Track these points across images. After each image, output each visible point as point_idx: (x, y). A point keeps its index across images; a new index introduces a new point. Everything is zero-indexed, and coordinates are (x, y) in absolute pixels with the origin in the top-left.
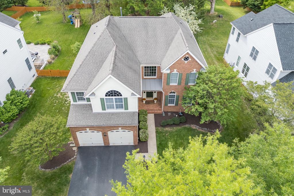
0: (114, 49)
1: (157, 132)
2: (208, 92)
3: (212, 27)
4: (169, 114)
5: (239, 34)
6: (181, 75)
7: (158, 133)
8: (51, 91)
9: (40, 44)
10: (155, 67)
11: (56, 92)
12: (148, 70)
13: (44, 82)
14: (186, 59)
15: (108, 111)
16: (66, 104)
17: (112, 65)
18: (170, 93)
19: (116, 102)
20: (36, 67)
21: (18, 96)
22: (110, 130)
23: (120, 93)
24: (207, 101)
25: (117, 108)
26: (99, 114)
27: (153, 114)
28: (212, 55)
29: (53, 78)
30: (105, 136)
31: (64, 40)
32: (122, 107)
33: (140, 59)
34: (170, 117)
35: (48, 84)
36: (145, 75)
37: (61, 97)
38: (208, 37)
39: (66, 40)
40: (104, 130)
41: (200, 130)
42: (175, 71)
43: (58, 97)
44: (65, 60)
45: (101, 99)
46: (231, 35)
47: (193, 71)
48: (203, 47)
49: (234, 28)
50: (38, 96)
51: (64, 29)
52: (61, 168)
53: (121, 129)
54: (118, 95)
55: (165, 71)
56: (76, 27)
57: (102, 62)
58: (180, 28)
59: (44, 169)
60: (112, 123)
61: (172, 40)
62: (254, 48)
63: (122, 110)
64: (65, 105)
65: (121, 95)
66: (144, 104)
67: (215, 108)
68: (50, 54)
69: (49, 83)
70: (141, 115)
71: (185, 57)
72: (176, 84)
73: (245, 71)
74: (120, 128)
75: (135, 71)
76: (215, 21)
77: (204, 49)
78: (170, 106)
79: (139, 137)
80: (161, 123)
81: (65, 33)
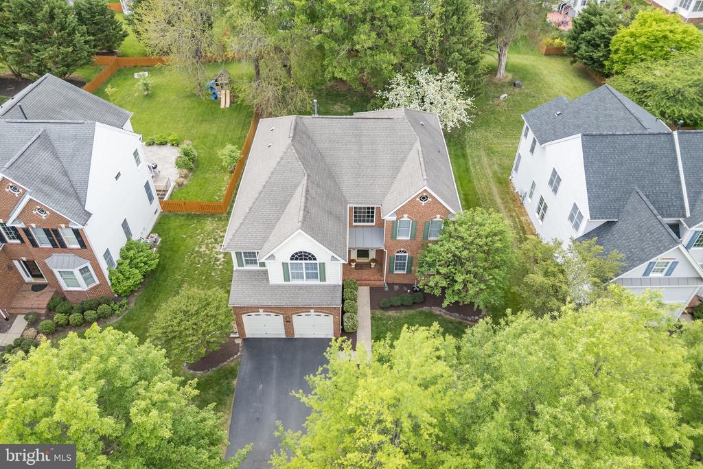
0: (304, 181)
1: (373, 318)
2: (454, 256)
3: (498, 108)
4: (396, 288)
5: (534, 142)
6: (415, 224)
7: (375, 320)
8: (190, 242)
9: (157, 144)
10: (373, 208)
11: (198, 243)
12: (360, 212)
13: (175, 223)
14: (424, 198)
15: (294, 282)
16: (217, 265)
17: (302, 212)
18: (398, 252)
19: (307, 269)
20: (160, 193)
21: (138, 252)
22: (296, 313)
23: (313, 256)
24: (453, 270)
25: (308, 278)
26: (279, 286)
27: (369, 287)
28: (489, 171)
29: (190, 216)
30: (288, 322)
31: (202, 136)
32: (316, 277)
33: (347, 195)
34: (398, 293)
35: (181, 227)
36: (355, 221)
37: (208, 252)
38: (486, 131)
39: (206, 136)
40: (287, 314)
41: (447, 316)
42: (405, 217)
43: (203, 253)
44: (207, 179)
45: (283, 263)
46: (523, 137)
47: (436, 218)
48: (474, 155)
49: (527, 129)
50: (167, 250)
51: (200, 110)
52: (219, 370)
53: (315, 312)
54: (310, 259)
55: (388, 217)
56: (222, 106)
57: (286, 202)
58: (418, 140)
59: (193, 370)
60: (299, 302)
61: (402, 161)
62: (554, 172)
63: (317, 282)
64: (216, 267)
65: (315, 259)
66: (353, 268)
67: (465, 282)
68: (179, 167)
69: (183, 225)
70: (347, 289)
71: (421, 195)
72: (408, 238)
73: (541, 211)
74: (312, 311)
75: (338, 218)
76: (503, 96)
77: (476, 160)
78: (398, 274)
79: (342, 325)
80: (381, 302)
81: (202, 120)
